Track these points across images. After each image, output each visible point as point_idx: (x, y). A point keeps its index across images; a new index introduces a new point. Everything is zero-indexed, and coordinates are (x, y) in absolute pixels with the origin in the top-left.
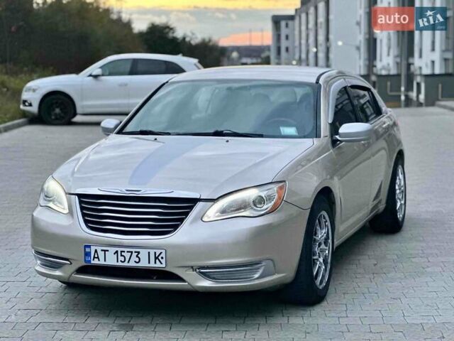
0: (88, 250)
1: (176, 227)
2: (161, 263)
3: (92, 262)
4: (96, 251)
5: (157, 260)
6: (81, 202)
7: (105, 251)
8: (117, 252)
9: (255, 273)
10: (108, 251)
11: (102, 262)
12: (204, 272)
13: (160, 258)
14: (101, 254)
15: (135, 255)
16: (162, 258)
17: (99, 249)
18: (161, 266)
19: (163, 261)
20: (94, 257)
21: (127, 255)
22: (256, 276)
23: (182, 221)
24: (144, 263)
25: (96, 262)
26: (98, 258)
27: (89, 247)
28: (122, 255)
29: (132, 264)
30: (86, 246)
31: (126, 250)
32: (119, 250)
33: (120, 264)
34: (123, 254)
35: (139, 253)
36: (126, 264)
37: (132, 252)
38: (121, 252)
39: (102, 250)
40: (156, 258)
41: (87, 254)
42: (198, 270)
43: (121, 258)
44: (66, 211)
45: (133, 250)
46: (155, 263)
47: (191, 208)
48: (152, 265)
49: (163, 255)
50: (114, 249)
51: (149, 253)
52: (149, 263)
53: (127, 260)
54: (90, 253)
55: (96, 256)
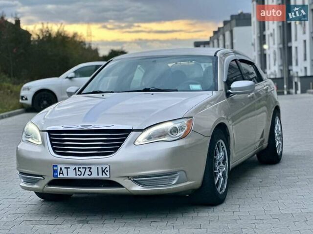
0: (55, 168)
1: (116, 150)
2: (106, 175)
3: (59, 176)
4: (61, 169)
5: (104, 173)
6: (50, 136)
7: (67, 168)
8: (75, 169)
9: (173, 180)
10: (69, 168)
11: (65, 176)
12: (137, 180)
13: (105, 171)
14: (65, 171)
15: (88, 170)
16: (107, 171)
17: (63, 167)
18: (106, 177)
19: (108, 173)
20: (60, 173)
21: (83, 171)
22: (174, 182)
23: (120, 145)
24: (94, 176)
25: (61, 176)
26: (62, 173)
27: (56, 166)
28: (79, 171)
29: (86, 176)
30: (54, 166)
31: (82, 167)
32: (77, 167)
33: (78, 177)
34: (80, 169)
35: (91, 168)
36: (82, 177)
37: (86, 168)
38: (79, 168)
39: (65, 168)
40: (103, 171)
41: (55, 171)
42: (132, 179)
43: (79, 173)
44: (40, 143)
45: (87, 167)
46: (102, 175)
47: (127, 136)
48: (100, 176)
49: (108, 169)
50: (74, 167)
51: (98, 168)
52: (98, 175)
53: (83, 174)
54: (57, 170)
55: (61, 172)
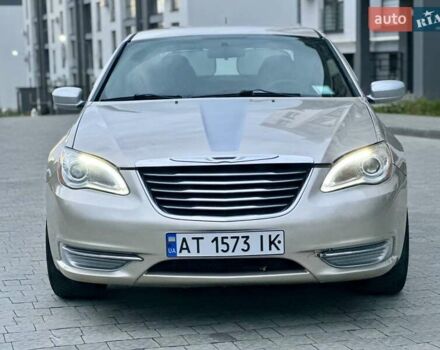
0: (171, 239)
2: (278, 249)
3: (179, 255)
4: (184, 240)
5: (273, 246)
6: (145, 178)
7: (198, 239)
8: (216, 239)
10: (202, 238)
11: (194, 254)
13: (276, 242)
14: (192, 244)
15: (241, 241)
16: (279, 242)
17: (189, 237)
18: (277, 252)
19: (281, 246)
20: (182, 249)
21: (232, 243)
22: (381, 258)
24: (255, 251)
25: (185, 254)
26: (187, 248)
27: (174, 235)
28: (223, 243)
29: (239, 253)
30: (168, 235)
31: (229, 235)
32: (220, 236)
33: (221, 254)
34: (225, 241)
35: (247, 238)
36: (229, 254)
37: (238, 238)
38: (223, 238)
39: (193, 238)
40: (271, 243)
41: (171, 245)
43: (222, 247)
44: (127, 192)
45: (240, 235)
46: (270, 249)
48: (266, 252)
49: (281, 238)
50: (213, 236)
51: (262, 237)
52: (262, 250)
53: (231, 248)
54: (175, 243)
55: (184, 246)
